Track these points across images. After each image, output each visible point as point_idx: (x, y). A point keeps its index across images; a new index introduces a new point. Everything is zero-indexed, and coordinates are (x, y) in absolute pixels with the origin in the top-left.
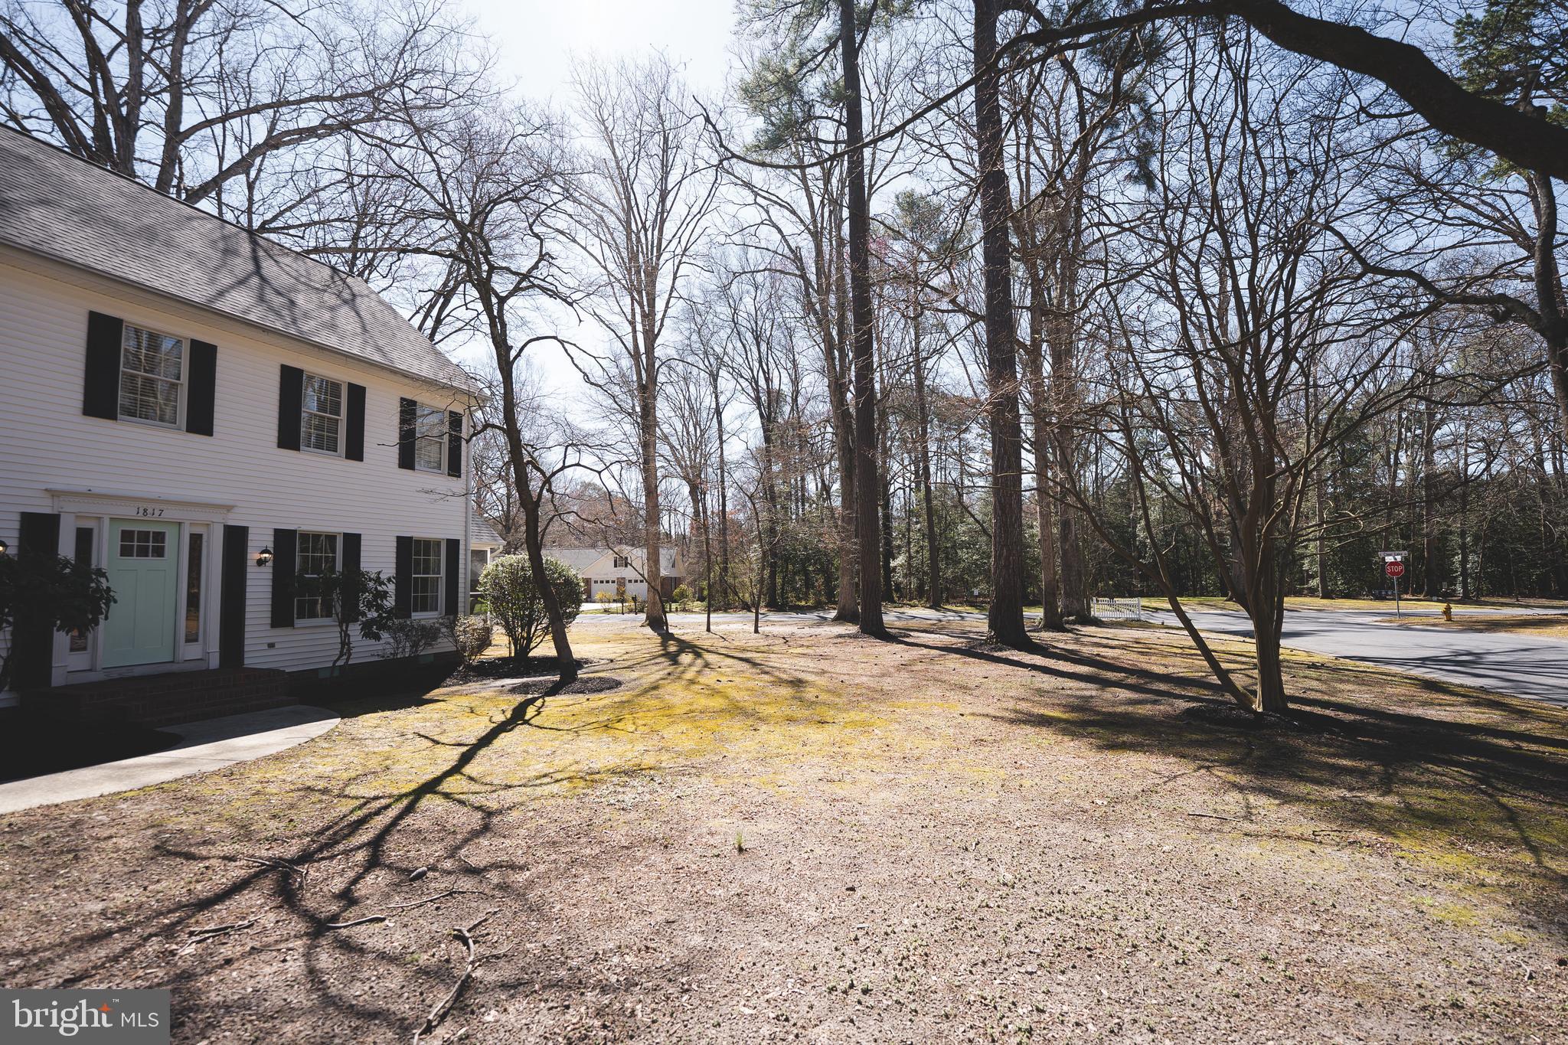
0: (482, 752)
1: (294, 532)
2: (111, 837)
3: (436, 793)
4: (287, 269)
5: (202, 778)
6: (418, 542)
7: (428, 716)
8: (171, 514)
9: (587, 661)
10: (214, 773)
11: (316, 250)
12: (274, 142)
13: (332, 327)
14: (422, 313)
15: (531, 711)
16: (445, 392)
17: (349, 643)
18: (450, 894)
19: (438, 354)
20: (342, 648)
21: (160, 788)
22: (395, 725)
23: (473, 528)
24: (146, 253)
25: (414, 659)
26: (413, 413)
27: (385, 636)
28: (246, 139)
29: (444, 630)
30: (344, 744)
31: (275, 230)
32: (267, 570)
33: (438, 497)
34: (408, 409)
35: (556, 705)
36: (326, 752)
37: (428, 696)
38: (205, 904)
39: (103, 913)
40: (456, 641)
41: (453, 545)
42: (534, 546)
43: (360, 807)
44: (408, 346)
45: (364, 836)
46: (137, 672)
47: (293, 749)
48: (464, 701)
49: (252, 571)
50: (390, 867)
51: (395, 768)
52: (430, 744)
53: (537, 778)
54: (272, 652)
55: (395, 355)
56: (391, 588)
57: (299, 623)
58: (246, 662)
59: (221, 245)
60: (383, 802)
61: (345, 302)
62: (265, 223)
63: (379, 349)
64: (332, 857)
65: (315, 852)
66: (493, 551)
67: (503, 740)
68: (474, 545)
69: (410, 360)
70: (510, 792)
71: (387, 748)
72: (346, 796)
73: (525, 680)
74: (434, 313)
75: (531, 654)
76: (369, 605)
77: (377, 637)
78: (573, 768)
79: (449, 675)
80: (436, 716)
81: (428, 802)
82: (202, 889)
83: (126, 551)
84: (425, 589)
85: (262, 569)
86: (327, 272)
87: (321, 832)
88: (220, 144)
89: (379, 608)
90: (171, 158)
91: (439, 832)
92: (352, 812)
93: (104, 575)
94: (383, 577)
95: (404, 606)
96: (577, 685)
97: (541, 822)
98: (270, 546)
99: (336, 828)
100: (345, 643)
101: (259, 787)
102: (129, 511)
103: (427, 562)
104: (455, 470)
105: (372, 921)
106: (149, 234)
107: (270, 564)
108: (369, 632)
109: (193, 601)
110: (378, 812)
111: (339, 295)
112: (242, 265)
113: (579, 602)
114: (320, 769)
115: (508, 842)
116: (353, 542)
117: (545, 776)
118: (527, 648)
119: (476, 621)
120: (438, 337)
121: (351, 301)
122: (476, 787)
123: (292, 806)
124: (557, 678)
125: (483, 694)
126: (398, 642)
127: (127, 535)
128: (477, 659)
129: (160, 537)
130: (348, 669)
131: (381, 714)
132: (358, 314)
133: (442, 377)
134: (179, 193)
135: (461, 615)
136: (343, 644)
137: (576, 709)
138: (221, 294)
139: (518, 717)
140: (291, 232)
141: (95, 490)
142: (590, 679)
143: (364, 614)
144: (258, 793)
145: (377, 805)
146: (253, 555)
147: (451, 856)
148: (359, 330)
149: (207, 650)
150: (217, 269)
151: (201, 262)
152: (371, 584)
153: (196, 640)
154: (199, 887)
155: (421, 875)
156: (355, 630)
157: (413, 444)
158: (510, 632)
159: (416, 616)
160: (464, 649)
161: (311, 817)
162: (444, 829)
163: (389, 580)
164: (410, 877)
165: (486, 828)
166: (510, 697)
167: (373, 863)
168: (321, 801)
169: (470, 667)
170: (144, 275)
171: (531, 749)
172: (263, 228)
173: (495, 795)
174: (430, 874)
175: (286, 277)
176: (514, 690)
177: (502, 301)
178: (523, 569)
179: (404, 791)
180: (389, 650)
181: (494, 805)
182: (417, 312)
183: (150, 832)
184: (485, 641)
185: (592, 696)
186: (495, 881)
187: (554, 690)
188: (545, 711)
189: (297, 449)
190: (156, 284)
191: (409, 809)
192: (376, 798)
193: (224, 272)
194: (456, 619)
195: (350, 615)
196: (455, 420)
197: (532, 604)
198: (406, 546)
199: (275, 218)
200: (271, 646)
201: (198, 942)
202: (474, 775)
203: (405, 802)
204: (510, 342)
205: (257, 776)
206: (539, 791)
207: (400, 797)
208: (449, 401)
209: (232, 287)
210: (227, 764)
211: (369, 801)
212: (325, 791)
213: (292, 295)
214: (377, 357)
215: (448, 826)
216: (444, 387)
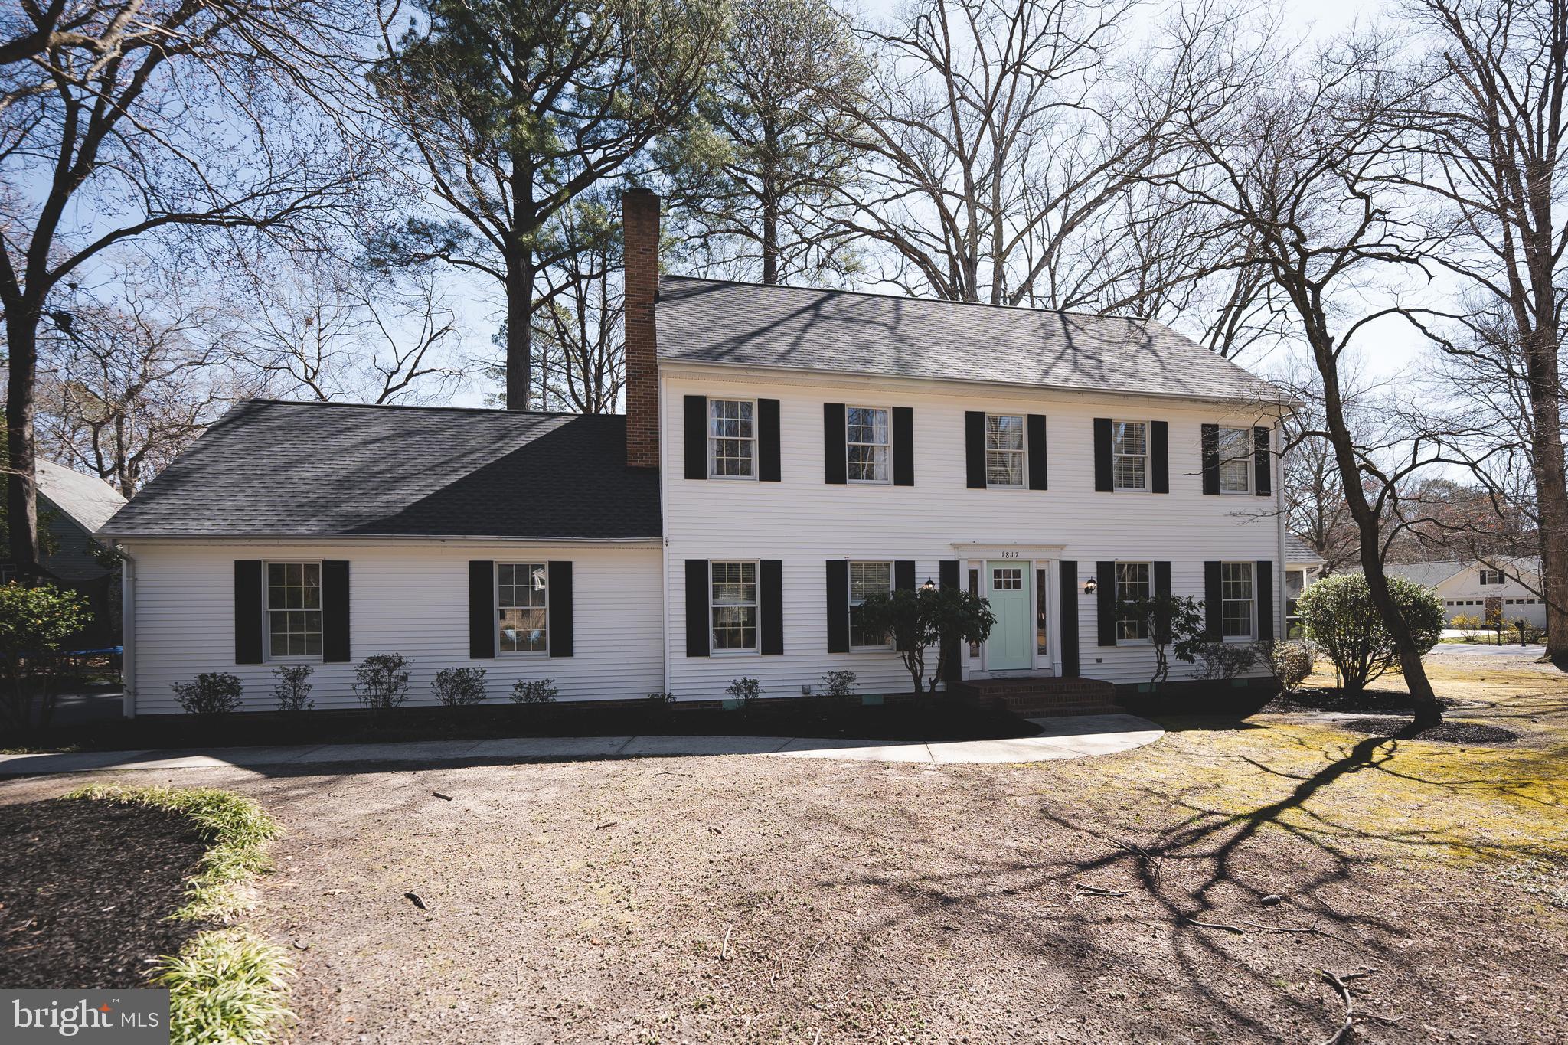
0: (1323, 789)
1: (1112, 563)
2: (1011, 795)
3: (1275, 821)
4: (1091, 333)
5: (1063, 763)
6: (1227, 566)
7: (1252, 742)
8: (1024, 555)
9: (1451, 702)
10: (1072, 761)
11: (1110, 308)
12: (1067, 228)
13: (1134, 374)
14: (1212, 333)
15: (1378, 754)
16: (1250, 409)
17: (1165, 663)
18: (1312, 932)
19: (1237, 370)
20: (1159, 667)
21: (1036, 764)
22: (1217, 745)
23: (1287, 549)
24: (994, 356)
25: (1227, 682)
26: (1216, 437)
27: (1198, 657)
28: (1046, 236)
29: (1258, 655)
30: (1173, 756)
31: (1075, 303)
32: (1094, 596)
33: (1247, 518)
34: (1210, 435)
35: (1413, 752)
36: (1157, 760)
37: (1247, 721)
38: (1086, 866)
39: (1017, 850)
40: (1274, 667)
41: (1265, 568)
42: (1373, 562)
43: (1199, 818)
44: (1206, 371)
45: (1209, 845)
46: (1009, 675)
47: (1128, 752)
48: (1290, 731)
49: (1082, 598)
50: (1238, 883)
51: (1226, 787)
52: (1259, 770)
53: (1407, 833)
54: (1100, 666)
55: (1193, 384)
56: (1202, 612)
57: (1120, 642)
58: (1081, 673)
59: (1041, 332)
60: (1220, 819)
61: (1143, 346)
62: (1067, 299)
63: (1179, 382)
64: (1181, 858)
65: (1164, 849)
66: (1310, 571)
67: (1345, 781)
68: (1290, 566)
69: (1209, 385)
70: (1367, 841)
71: (1213, 767)
72: (1182, 804)
73: (1362, 716)
74: (1225, 330)
75: (1365, 688)
76: (1182, 628)
77: (1191, 659)
78: (1456, 832)
79: (1267, 702)
80: (1260, 742)
81: (1265, 828)
82: (1082, 854)
83: (998, 585)
84: (1235, 613)
85: (1090, 596)
86: (1125, 323)
87: (1167, 832)
88: (1028, 248)
89: (1192, 630)
90: (999, 276)
91: (1286, 863)
92: (1191, 820)
93: (987, 603)
94: (1195, 601)
95: (1215, 630)
96: (1442, 731)
97: (1418, 886)
98: (1095, 577)
99: (1179, 832)
100: (1162, 663)
101: (1106, 779)
102: (997, 555)
103: (1237, 585)
104: (1263, 487)
105: (1229, 929)
106: (995, 342)
107: (1095, 592)
108: (1182, 652)
109: (1042, 624)
110: (1217, 826)
111: (1137, 343)
112: (1059, 342)
113: (1438, 628)
114: (1154, 775)
115: (1374, 897)
116: (1163, 569)
117: (1414, 833)
118: (1362, 680)
119: (1293, 647)
120: (1229, 354)
121: (1148, 346)
122: (1322, 827)
123: (1136, 803)
124: (1410, 718)
125: (1311, 726)
126: (1211, 664)
127: (997, 573)
128: (1297, 688)
129: (1017, 573)
130: (1164, 685)
131: (1201, 732)
132: (1155, 354)
133: (1247, 393)
134: (1005, 301)
135: (1277, 640)
136: (1160, 663)
137: (1446, 759)
138: (1046, 372)
139: (1360, 758)
140: (1088, 299)
141: (977, 542)
142: (1463, 726)
143: (1177, 636)
144: (1106, 785)
145: (1214, 820)
146: (1082, 585)
147: (1305, 892)
148: (1157, 369)
149: (1052, 662)
150: (1041, 354)
151: (1029, 351)
152: (1183, 608)
153: (1045, 653)
154: (1077, 850)
155: (1273, 902)
156: (1169, 650)
157: (1217, 470)
158: (1338, 660)
159: (1227, 639)
160: (1282, 675)
161: (1155, 818)
162: (1290, 861)
163: (1201, 604)
164: (1260, 900)
165: (1342, 875)
166: (1346, 733)
167: (1222, 874)
168: (1160, 803)
169: (1289, 696)
170: (995, 374)
171: (1386, 796)
172: (1066, 305)
173: (1347, 840)
174: (1284, 904)
175: (1090, 340)
176: (1349, 726)
177: (1317, 289)
178: (1354, 590)
179: (1240, 811)
180: (1203, 672)
181: (1349, 852)
182: (1208, 334)
183: (1035, 798)
184: (1306, 670)
185: (1468, 747)
186: (1366, 936)
187: (1408, 733)
188: (1399, 757)
189: (1111, 490)
190: (1003, 378)
191: (1248, 832)
192: (1212, 813)
193: (1047, 353)
194: (1272, 644)
195: (1163, 637)
196: (1262, 436)
197: (1367, 630)
198: (1214, 571)
199: (1074, 293)
200: (1099, 661)
201: (1085, 895)
202: (1316, 811)
203: (1243, 824)
204: (1330, 333)
205: (1103, 770)
206: (1408, 849)
207: (1237, 818)
208: (1256, 417)
209: (1054, 364)
210: (1079, 755)
211: (1205, 814)
212: (1162, 795)
213: (1098, 356)
214: (1178, 390)
215: (1296, 859)
216: (1251, 403)
